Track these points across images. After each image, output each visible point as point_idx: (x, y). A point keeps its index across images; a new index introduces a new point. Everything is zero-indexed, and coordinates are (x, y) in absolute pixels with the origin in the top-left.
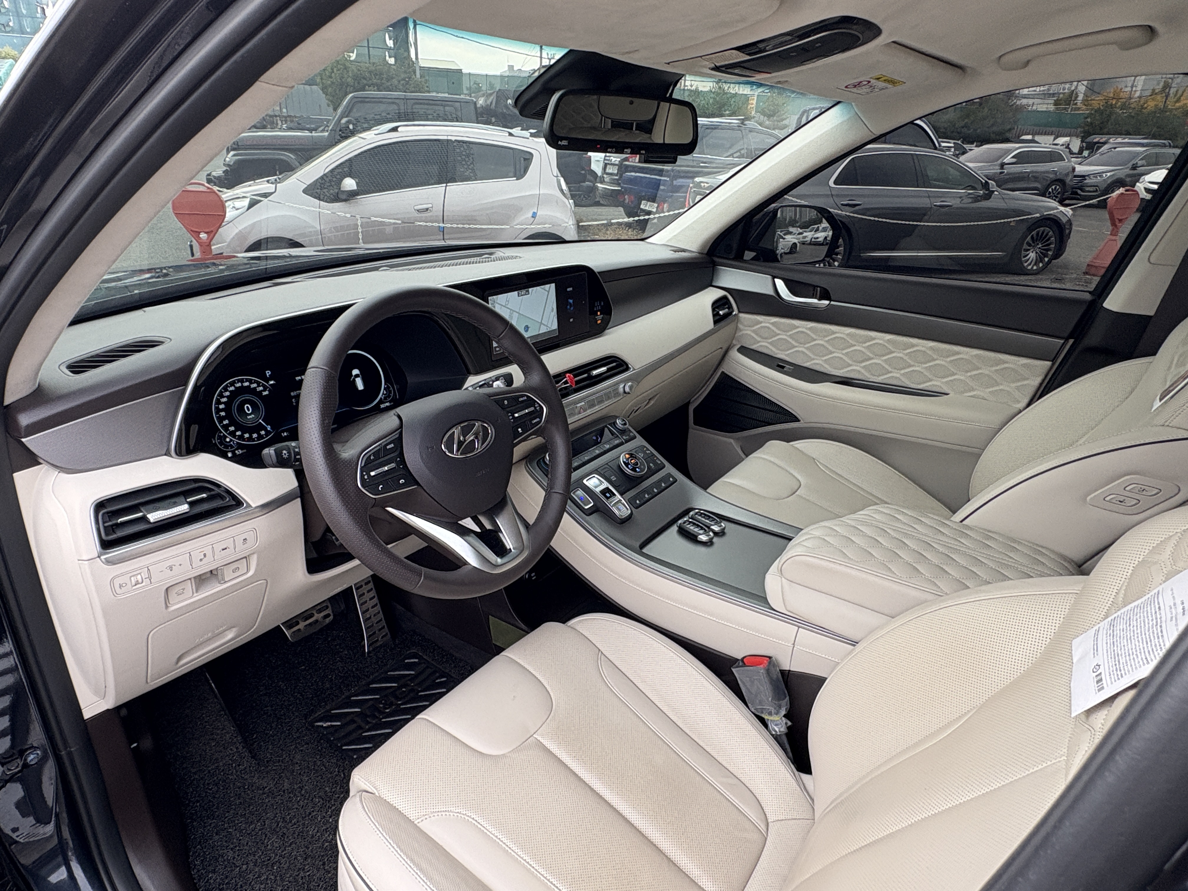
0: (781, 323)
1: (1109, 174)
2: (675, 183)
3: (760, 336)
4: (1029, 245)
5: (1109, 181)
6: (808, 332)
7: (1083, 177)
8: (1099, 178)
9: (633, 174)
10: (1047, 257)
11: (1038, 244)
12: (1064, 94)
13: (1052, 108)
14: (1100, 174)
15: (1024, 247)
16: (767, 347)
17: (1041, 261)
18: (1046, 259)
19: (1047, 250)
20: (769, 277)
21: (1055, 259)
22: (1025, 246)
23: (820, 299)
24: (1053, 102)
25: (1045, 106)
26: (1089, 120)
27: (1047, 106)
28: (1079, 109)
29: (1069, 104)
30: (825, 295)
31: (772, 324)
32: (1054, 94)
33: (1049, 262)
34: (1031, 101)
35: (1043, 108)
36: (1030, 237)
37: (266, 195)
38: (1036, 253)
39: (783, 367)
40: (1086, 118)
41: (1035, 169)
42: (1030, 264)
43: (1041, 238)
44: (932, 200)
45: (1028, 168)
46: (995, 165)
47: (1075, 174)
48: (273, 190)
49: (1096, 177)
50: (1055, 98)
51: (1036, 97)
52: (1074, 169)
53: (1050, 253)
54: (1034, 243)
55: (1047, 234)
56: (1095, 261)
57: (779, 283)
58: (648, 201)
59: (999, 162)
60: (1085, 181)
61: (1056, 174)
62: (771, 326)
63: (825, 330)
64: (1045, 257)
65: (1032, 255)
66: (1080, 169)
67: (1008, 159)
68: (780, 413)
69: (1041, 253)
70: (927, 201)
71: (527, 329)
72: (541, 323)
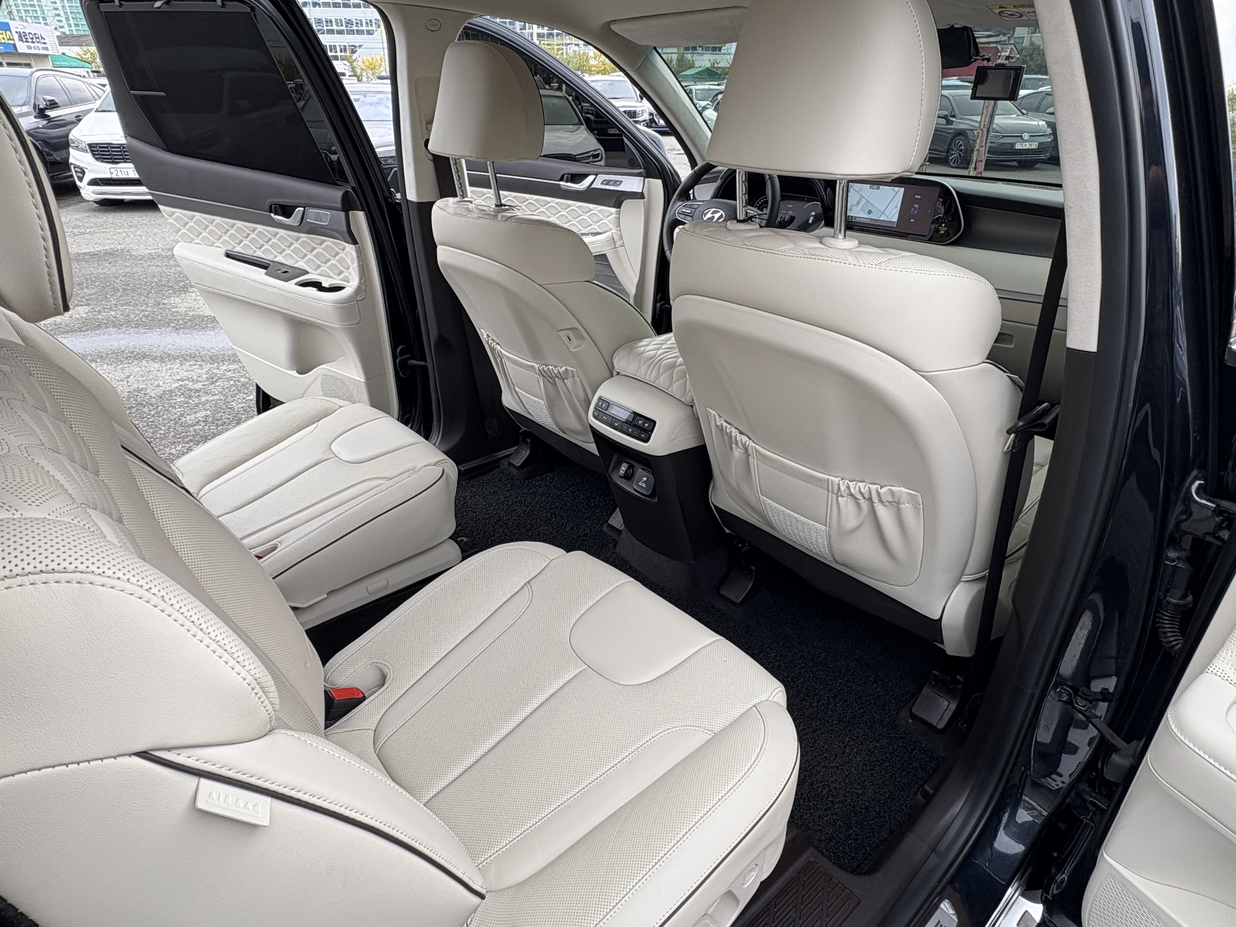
71: (870, 212)
72: (883, 213)
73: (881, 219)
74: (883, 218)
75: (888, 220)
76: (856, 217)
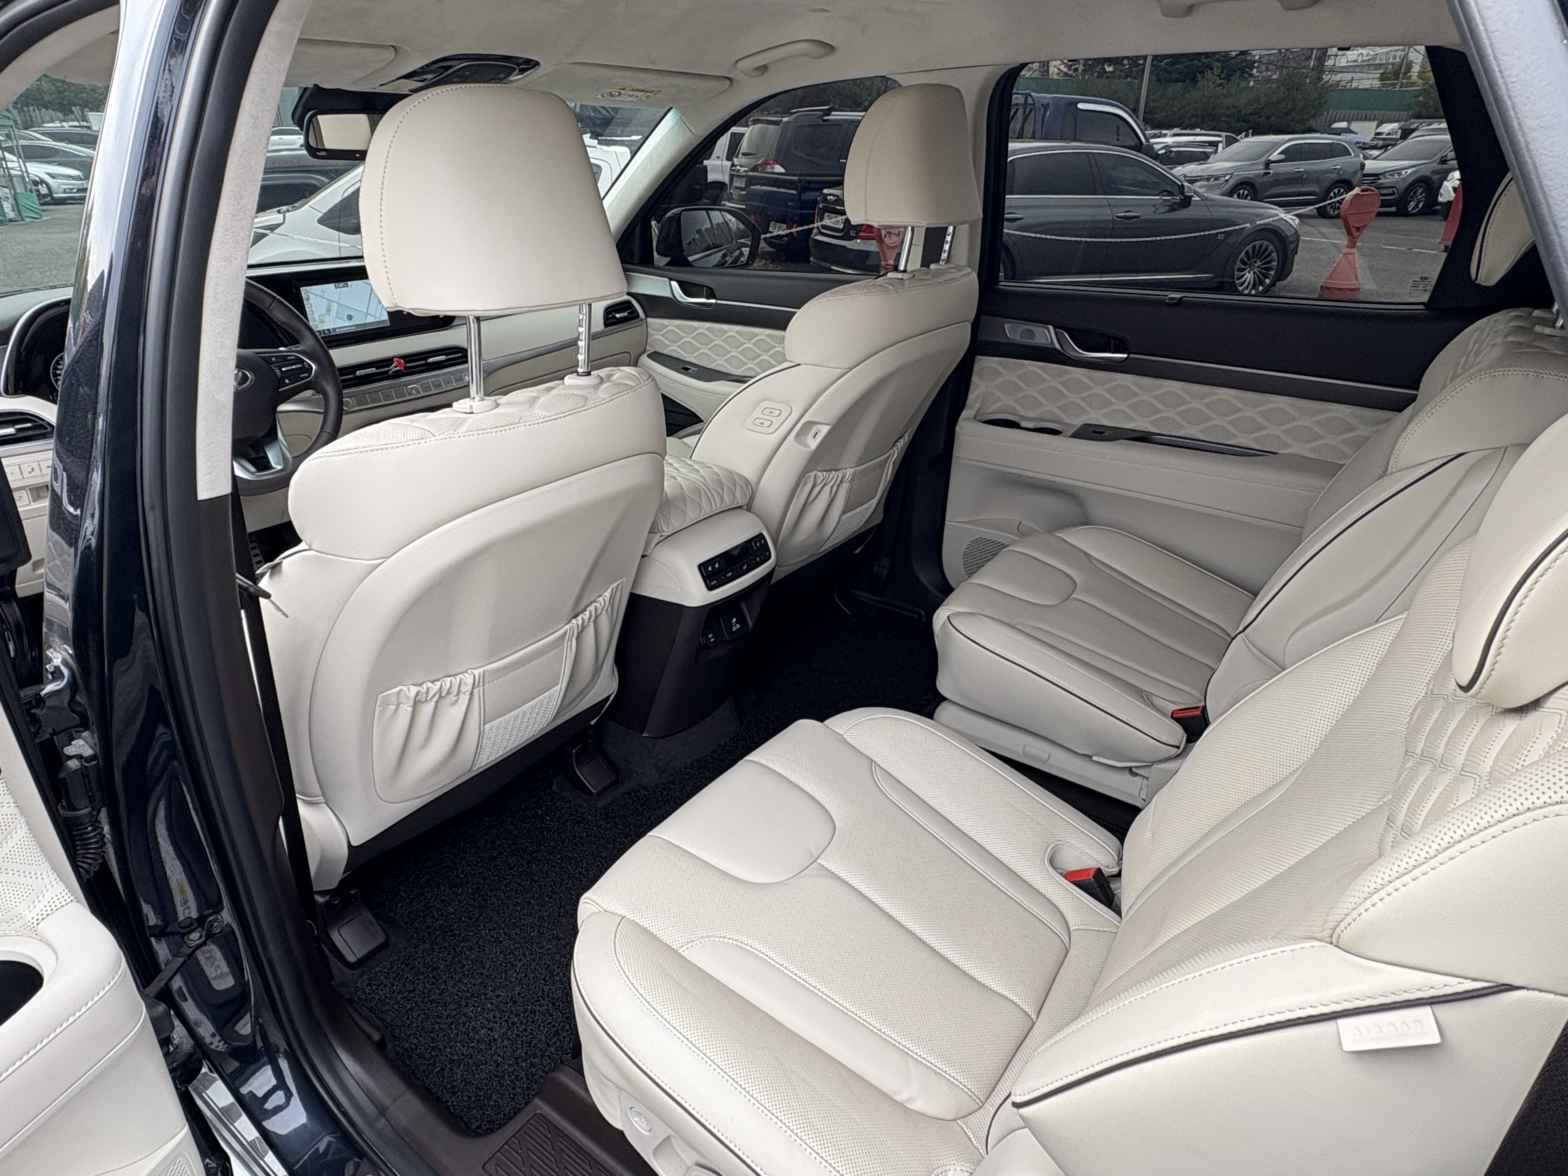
0: (685, 326)
1: (1409, 171)
2: (803, 197)
3: (669, 340)
4: (1245, 263)
5: (1411, 180)
6: (707, 333)
7: (1377, 176)
8: (1396, 176)
9: (758, 187)
10: (1268, 278)
11: (1256, 262)
12: (1393, 64)
13: (1377, 84)
14: (1398, 171)
15: (1237, 267)
16: (675, 351)
17: (1261, 283)
18: (1267, 281)
19: (1268, 269)
20: (667, 280)
21: (1280, 279)
22: (1239, 265)
23: (708, 299)
24: (1379, 75)
25: (1370, 82)
26: (1421, 99)
27: (1369, 81)
28: (1413, 84)
29: (1397, 78)
30: (711, 294)
31: (676, 326)
32: (1381, 65)
33: (1273, 284)
34: (1347, 76)
35: (1365, 84)
36: (1243, 253)
37: (272, 228)
38: (1255, 273)
39: (687, 369)
40: (1419, 96)
41: (1308, 168)
42: (1247, 288)
43: (1260, 254)
44: (1114, 210)
45: (1300, 166)
46: (1258, 164)
47: (1365, 172)
48: (281, 221)
49: (1393, 175)
50: (1381, 71)
51: (1357, 70)
52: (1363, 166)
53: (1272, 273)
54: (1249, 260)
55: (1266, 249)
56: (1329, 281)
57: (675, 284)
58: (777, 222)
59: (1264, 159)
60: (1380, 181)
61: (1338, 173)
62: (675, 329)
63: (720, 329)
64: (1266, 277)
65: (1249, 276)
66: (1371, 166)
67: (1275, 156)
68: (688, 415)
69: (1260, 272)
70: (1108, 211)
71: (350, 317)
72: (367, 314)
73: (368, 321)
74: (370, 320)
75: (377, 320)
76: (334, 329)
